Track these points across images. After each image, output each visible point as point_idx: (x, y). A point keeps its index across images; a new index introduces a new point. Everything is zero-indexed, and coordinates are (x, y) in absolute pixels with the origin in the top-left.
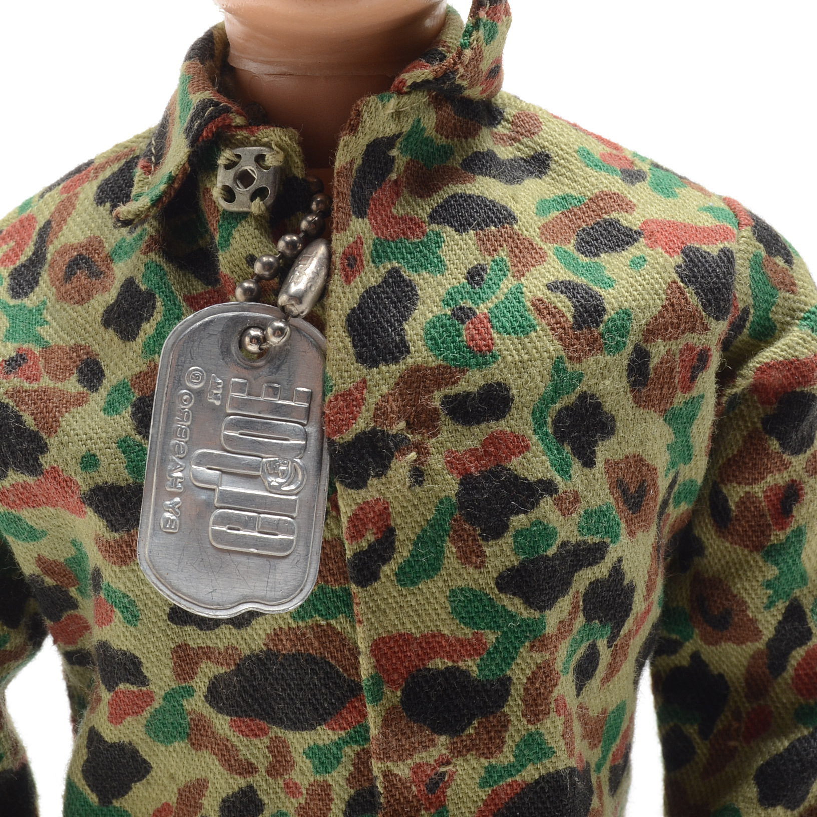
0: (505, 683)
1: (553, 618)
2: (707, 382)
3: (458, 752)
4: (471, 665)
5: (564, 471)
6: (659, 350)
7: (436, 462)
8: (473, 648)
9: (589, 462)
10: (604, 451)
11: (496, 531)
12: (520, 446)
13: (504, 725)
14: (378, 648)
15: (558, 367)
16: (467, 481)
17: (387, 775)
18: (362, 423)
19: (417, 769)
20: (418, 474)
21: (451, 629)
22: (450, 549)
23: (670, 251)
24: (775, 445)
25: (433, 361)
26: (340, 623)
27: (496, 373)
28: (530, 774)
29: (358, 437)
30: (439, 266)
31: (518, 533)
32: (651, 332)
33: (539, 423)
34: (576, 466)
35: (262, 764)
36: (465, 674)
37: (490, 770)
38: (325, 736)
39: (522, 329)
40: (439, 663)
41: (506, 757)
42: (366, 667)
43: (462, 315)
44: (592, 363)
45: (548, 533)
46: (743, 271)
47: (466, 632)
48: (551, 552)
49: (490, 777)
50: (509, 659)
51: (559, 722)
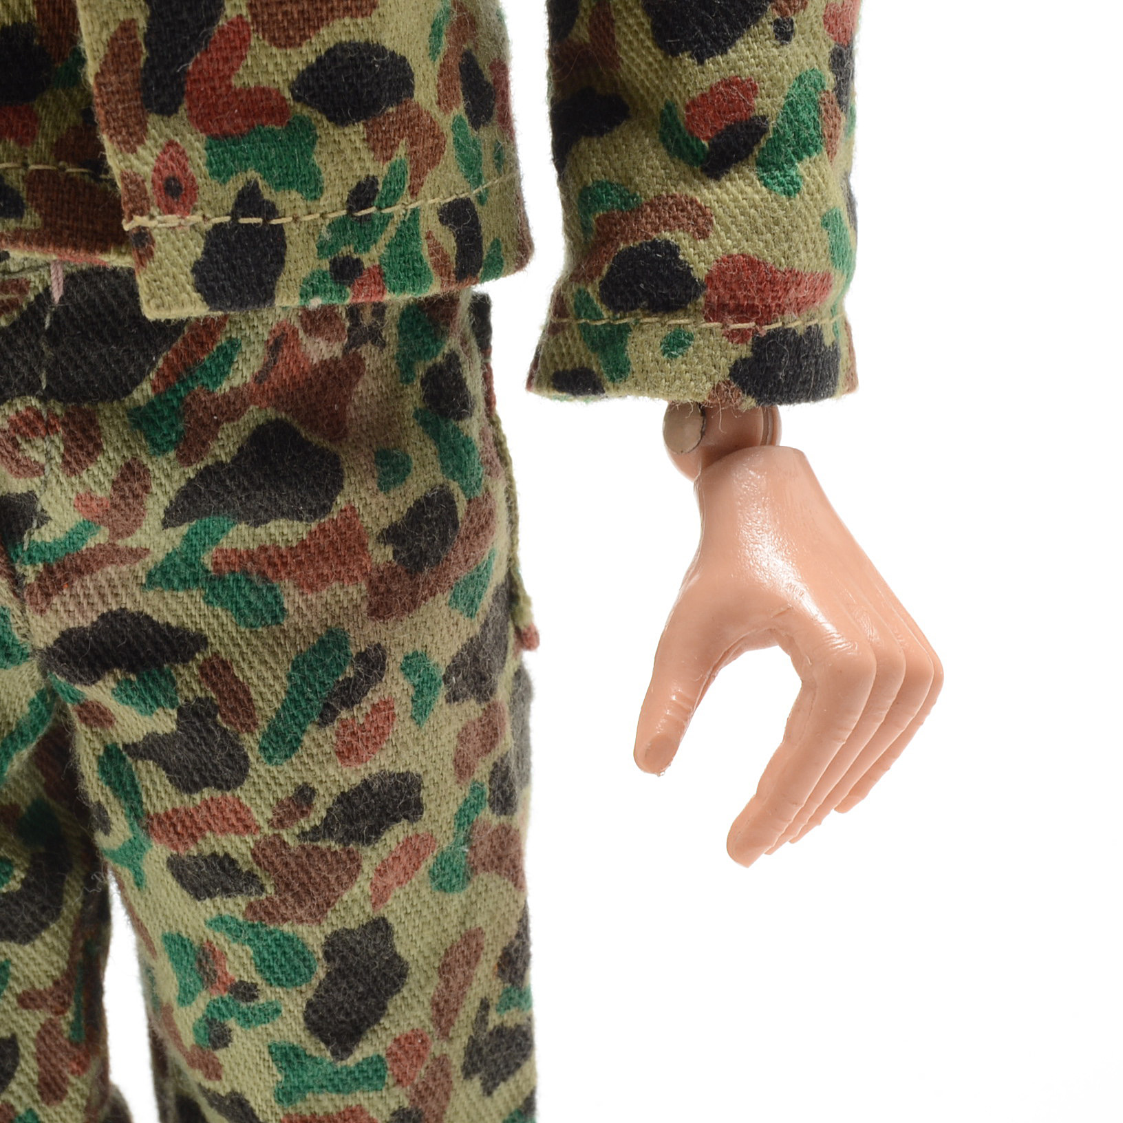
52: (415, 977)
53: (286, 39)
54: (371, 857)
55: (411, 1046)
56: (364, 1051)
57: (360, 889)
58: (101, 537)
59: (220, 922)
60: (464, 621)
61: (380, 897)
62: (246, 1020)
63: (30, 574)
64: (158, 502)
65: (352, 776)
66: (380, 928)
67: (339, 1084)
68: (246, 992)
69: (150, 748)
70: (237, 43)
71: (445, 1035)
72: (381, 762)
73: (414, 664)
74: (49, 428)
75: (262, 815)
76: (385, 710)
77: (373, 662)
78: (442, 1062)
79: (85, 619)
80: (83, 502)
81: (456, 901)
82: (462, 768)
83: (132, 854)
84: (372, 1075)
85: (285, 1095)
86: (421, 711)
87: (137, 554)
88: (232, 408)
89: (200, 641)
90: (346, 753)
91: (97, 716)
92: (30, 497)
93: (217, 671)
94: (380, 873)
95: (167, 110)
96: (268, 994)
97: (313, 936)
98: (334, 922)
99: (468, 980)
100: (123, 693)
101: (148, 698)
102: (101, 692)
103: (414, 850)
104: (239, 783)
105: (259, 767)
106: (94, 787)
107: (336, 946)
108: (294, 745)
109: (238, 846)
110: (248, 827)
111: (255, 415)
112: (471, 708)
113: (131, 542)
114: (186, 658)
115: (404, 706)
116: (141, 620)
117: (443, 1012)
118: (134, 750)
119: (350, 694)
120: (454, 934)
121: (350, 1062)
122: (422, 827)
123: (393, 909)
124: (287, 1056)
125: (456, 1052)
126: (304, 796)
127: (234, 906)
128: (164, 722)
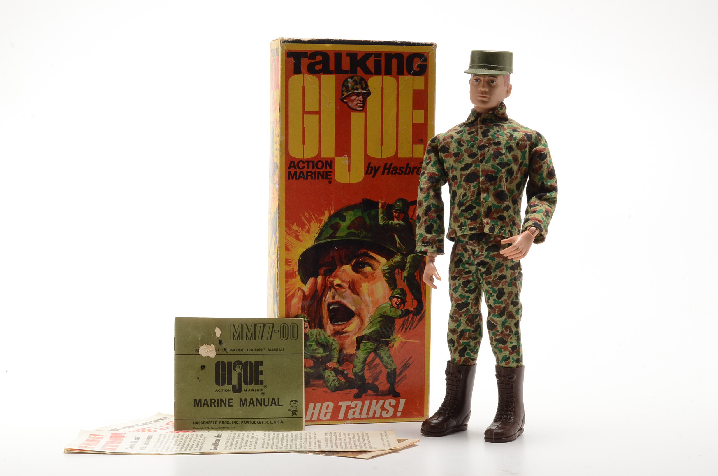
0: (497, 177)
1: (503, 170)
2: (527, 149)
3: (491, 185)
4: (493, 174)
5: (507, 153)
6: (520, 143)
7: (491, 149)
8: (494, 172)
9: (510, 153)
10: (511, 153)
11: (497, 158)
12: (502, 149)
13: (497, 182)
14: (482, 171)
15: (507, 141)
16: (494, 152)
17: (482, 187)
18: (482, 144)
19: (485, 186)
20: (488, 150)
21: (491, 169)
22: (492, 159)
23: (523, 133)
24: (539, 160)
25: (491, 138)
26: (478, 168)
27: (499, 140)
28: (499, 189)
29: (482, 145)
30: (493, 129)
31: (500, 159)
32: (520, 140)
33: (504, 147)
34: (508, 153)
35: (467, 189)
36: (492, 175)
37: (495, 188)
38: (475, 183)
39: (503, 136)
40: (489, 174)
41: (497, 187)
42: (480, 173)
43: (495, 134)
44: (511, 142)
45: (503, 160)
46: (533, 137)
47: (492, 170)
48: (504, 162)
49: (495, 189)
50: (498, 174)
51: (503, 184)
52: (506, 294)
53: (497, 214)
54: (502, 282)
55: (505, 300)
56: (501, 300)
57: (501, 285)
58: (480, 253)
59: (489, 288)
60: (512, 263)
61: (503, 286)
62: (491, 297)
63: (475, 257)
64: (485, 249)
65: (500, 274)
66: (502, 289)
67: (499, 303)
68: (491, 294)
69: (484, 272)
70: (493, 213)
71: (509, 299)
72: (503, 273)
73: (506, 266)
74: (476, 243)
75: (493, 278)
76: (503, 269)
77: (502, 265)
78: (508, 303)
79: (479, 261)
80: (479, 249)
81: (510, 288)
82: (511, 276)
83: (483, 282)
84: (502, 302)
85: (494, 304)
86: (507, 270)
87: (484, 255)
88: (491, 242)
89: (488, 263)
90: (500, 272)
91: (480, 270)
92: (475, 249)
93: (490, 265)
94: (503, 283)
95: (487, 218)
96: (493, 294)
97: (497, 288)
98: (498, 287)
99: (511, 296)
100: (482, 268)
101: (483, 268)
102: (480, 268)
103: (506, 282)
104: (491, 274)
105: (493, 273)
106: (480, 276)
107: (499, 289)
108: (495, 271)
109: (490, 280)
110: (492, 279)
111: (493, 243)
112: (512, 271)
113: (482, 254)
114: (487, 264)
115: (505, 269)
116: (484, 261)
117: (509, 298)
118: (483, 273)
119: (500, 267)
120: (510, 291)
121: (500, 301)
122: (507, 280)
123: (504, 287)
124: (494, 300)
125: (510, 302)
126: (496, 276)
127: (490, 286)
128: (485, 270)
